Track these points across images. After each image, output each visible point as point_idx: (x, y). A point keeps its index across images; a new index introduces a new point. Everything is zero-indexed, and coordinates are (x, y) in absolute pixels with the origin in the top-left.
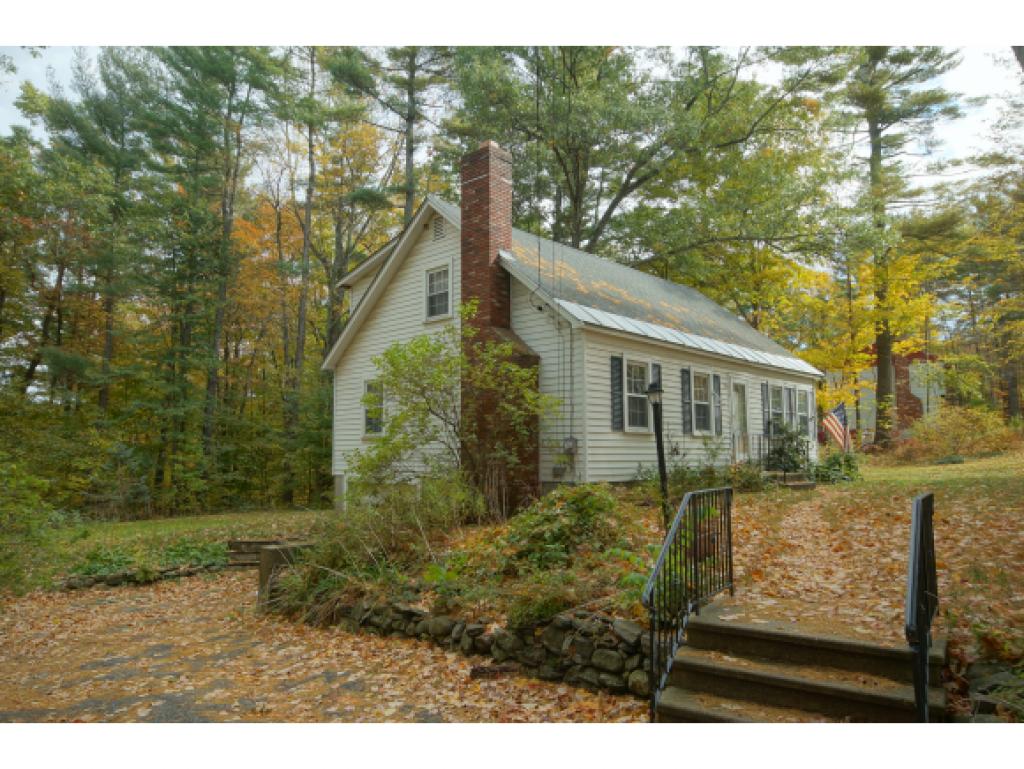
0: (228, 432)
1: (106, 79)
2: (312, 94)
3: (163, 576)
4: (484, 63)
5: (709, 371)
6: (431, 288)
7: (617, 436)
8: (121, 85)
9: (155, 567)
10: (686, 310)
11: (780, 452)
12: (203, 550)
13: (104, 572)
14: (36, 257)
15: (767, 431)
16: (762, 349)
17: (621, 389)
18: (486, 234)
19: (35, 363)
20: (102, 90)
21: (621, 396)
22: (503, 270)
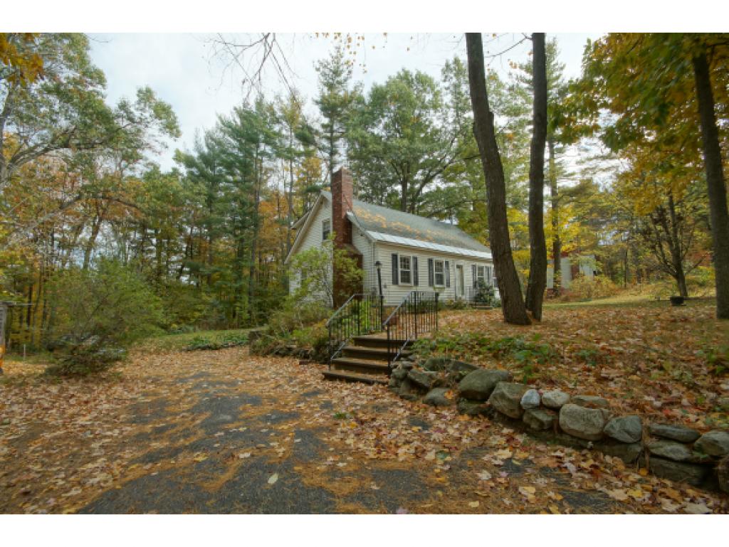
0: (261, 294)
1: (208, 145)
2: (291, 145)
3: (222, 347)
4: (354, 129)
5: (443, 260)
6: (324, 228)
7: (395, 287)
8: (214, 147)
9: (219, 343)
10: (440, 234)
11: (481, 295)
12: (238, 337)
13: (200, 345)
14: (182, 222)
15: (475, 286)
16: (476, 250)
17: (397, 267)
18: (341, 205)
19: (183, 267)
20: (206, 150)
21: (397, 271)
22: (347, 219)
